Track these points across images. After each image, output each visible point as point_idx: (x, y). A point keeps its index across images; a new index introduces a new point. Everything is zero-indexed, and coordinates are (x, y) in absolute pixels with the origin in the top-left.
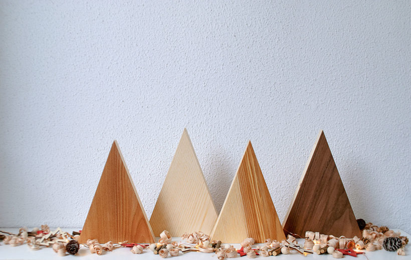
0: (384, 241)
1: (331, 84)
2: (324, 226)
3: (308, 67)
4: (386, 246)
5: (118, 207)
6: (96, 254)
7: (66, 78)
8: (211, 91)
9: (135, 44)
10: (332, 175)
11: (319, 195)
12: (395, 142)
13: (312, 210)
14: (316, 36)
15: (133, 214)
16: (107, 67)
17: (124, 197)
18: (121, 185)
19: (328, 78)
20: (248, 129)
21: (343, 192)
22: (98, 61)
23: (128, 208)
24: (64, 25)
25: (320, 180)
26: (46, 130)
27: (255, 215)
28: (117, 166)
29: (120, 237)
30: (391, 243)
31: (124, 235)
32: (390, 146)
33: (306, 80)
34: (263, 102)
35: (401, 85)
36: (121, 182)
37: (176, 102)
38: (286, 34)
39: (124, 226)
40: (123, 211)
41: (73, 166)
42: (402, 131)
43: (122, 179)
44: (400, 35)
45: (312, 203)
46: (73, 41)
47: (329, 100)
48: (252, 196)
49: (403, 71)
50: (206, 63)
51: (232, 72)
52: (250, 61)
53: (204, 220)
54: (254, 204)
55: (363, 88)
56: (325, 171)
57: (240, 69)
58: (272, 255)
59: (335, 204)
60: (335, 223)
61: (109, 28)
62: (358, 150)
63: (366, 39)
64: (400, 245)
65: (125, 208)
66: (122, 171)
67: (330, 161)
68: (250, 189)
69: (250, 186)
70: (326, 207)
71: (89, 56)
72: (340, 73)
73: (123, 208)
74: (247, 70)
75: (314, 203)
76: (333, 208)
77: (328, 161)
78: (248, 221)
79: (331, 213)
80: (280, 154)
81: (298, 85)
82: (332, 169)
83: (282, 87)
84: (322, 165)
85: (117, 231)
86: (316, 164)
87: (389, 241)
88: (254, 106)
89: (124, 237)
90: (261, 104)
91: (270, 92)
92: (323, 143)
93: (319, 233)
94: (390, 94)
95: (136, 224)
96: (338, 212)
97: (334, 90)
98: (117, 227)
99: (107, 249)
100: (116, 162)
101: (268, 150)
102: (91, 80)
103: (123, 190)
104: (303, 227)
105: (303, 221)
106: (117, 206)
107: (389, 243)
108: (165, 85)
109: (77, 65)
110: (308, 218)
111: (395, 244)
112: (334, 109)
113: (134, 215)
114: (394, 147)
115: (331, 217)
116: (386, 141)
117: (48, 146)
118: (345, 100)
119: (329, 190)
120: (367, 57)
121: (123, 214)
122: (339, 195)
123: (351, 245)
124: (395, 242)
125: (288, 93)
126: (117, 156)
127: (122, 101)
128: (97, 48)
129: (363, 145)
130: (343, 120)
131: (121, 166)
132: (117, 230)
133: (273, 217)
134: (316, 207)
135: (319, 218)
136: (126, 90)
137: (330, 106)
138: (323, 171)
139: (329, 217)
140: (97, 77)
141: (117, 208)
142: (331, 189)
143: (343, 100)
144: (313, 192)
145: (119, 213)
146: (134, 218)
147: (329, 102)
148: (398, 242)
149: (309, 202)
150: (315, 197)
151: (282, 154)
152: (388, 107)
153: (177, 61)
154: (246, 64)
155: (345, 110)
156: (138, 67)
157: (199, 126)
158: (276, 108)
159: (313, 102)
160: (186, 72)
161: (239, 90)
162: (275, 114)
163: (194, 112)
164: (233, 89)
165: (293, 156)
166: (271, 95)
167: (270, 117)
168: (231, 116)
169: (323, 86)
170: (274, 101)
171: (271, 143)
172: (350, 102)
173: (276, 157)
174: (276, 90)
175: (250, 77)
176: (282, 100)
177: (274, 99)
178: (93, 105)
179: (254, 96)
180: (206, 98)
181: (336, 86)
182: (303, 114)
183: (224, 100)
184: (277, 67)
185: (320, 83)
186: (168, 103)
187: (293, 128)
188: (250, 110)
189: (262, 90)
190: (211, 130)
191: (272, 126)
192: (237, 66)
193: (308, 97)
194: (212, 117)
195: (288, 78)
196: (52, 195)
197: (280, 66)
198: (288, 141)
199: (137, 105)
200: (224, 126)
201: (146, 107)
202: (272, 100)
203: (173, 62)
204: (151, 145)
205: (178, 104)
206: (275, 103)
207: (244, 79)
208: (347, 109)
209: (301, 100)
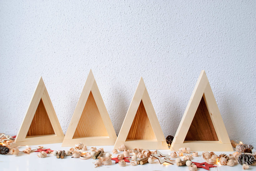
0: (239, 157)
1: (199, 39)
3: (181, 27)
4: (241, 161)
7: (20, 38)
8: (113, 44)
9: (63, 14)
12: (247, 82)
14: (187, 4)
19: (196, 34)
20: (138, 71)
22: (40, 26)
24: (19, 4)
26: (7, 72)
30: (245, 159)
32: (243, 84)
33: (180, 36)
35: (251, 39)
37: (89, 53)
38: (166, 4)
41: (23, 95)
42: (252, 73)
44: (250, 2)
46: (24, 14)
47: (197, 50)
49: (253, 29)
50: (109, 25)
51: (127, 31)
52: (140, 24)
55: (222, 42)
57: (133, 29)
58: (140, 164)
61: (47, 4)
62: (219, 87)
63: (224, 6)
64: (252, 162)
71: (34, 23)
72: (205, 31)
74: (137, 30)
80: (161, 89)
81: (174, 40)
83: (162, 41)
87: (244, 158)
88: (142, 55)
90: (147, 53)
91: (154, 45)
94: (243, 45)
97: (201, 43)
102: (35, 39)
107: (244, 159)
108: (82, 41)
109: (27, 29)
111: (248, 160)
112: (201, 57)
114: (246, 85)
116: (240, 80)
117: (9, 82)
118: (209, 50)
120: (225, 19)
124: (249, 158)
125: (167, 46)
127: (54, 52)
128: (39, 18)
129: (223, 83)
130: (207, 64)
136: (56, 45)
137: (198, 54)
140: (38, 37)
143: (207, 50)
148: (251, 159)
151: (162, 89)
152: (241, 55)
153: (90, 25)
154: (137, 26)
155: (209, 57)
156: (64, 30)
157: (104, 69)
158: (158, 56)
159: (185, 52)
160: (96, 32)
161: (132, 44)
162: (157, 61)
163: (101, 59)
164: (128, 43)
165: (171, 90)
166: (155, 47)
167: (154, 63)
168: (126, 62)
169: (192, 40)
170: (157, 51)
171: (154, 81)
172: (213, 52)
173: (158, 91)
174: (158, 44)
175: (140, 35)
176: (162, 51)
177: (156, 50)
178: (36, 55)
179: (143, 48)
180: (109, 50)
181: (202, 40)
182: (178, 61)
183: (121, 51)
184: (159, 27)
185: (190, 38)
186: (84, 54)
187: (170, 70)
188: (140, 58)
189: (148, 43)
190: (112, 72)
191: (156, 69)
192: (131, 27)
193: (181, 48)
194: (113, 63)
195: (167, 35)
196: (10, 114)
197: (161, 26)
198: (166, 80)
199: (64, 55)
200: (121, 69)
201: (70, 56)
202: (155, 50)
203: (88, 25)
204: (72, 82)
205: (91, 54)
206: (158, 52)
207: (135, 36)
208: (211, 57)
209: (176, 50)
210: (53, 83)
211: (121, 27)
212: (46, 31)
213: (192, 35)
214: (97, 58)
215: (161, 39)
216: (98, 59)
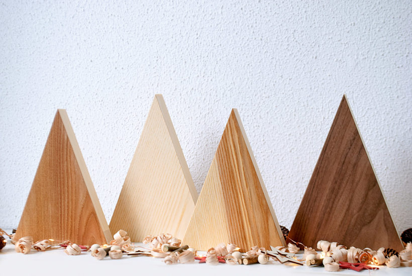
1: (377, 30)
2: (346, 234)
5: (63, 197)
6: (21, 254)
7: (21, 32)
8: (206, 44)
10: (358, 159)
11: (339, 189)
13: (328, 209)
15: (80, 206)
16: (72, 16)
17: (70, 185)
18: (65, 167)
19: (373, 21)
20: (257, 97)
21: (374, 185)
22: (61, 8)
23: (74, 198)
25: (340, 167)
27: (240, 213)
28: (62, 143)
29: (64, 237)
31: (69, 234)
33: (339, 24)
34: (277, 58)
36: (65, 164)
37: (159, 61)
39: (70, 223)
40: (68, 203)
43: (67, 160)
45: (330, 200)
47: (374, 53)
48: (235, 186)
50: (199, 5)
51: (234, 17)
53: (180, 221)
54: (238, 197)
56: (347, 154)
57: (246, 13)
58: (243, 264)
59: (363, 203)
60: (363, 230)
65: (70, 197)
66: (67, 149)
67: (354, 139)
68: (233, 176)
69: (233, 173)
70: (349, 206)
72: (391, 13)
73: (68, 198)
74: (254, 14)
75: (332, 200)
76: (360, 209)
77: (352, 138)
78: (230, 221)
79: (355, 216)
80: (302, 132)
81: (327, 32)
82: (358, 150)
83: (304, 37)
84: (343, 146)
85: (61, 229)
86: (333, 143)
88: (265, 65)
89: (69, 236)
91: (287, 43)
92: (344, 113)
93: (336, 243)
95: (85, 220)
96: (367, 214)
97: (382, 39)
98: (61, 223)
99: (38, 249)
100: (60, 137)
101: (285, 127)
102: (51, 34)
103: (68, 175)
104: (316, 235)
105: (315, 225)
106: (61, 195)
108: (145, 38)
109: (34, 15)
110: (324, 223)
112: (382, 67)
113: (83, 208)
115: (356, 222)
118: (399, 52)
119: (353, 181)
121: (68, 206)
122: (368, 189)
123: (367, 258)
125: (313, 44)
126: (60, 130)
127: (90, 60)
130: (396, 82)
131: (66, 142)
132: (61, 227)
133: (265, 217)
134: (334, 206)
135: (338, 223)
136: (95, 45)
137: (376, 61)
138: (345, 153)
139: (353, 221)
140: (59, 30)
141: (61, 198)
142: (357, 180)
143: (395, 53)
144: (329, 185)
145: (63, 204)
146: (82, 211)
147: (373, 57)
149: (324, 198)
150: (332, 190)
153: (160, 5)
154: (253, 5)
155: (398, 67)
156: (110, 15)
157: (189, 93)
158: (296, 67)
159: (350, 57)
160: (172, 20)
161: (244, 42)
162: (295, 75)
163: (183, 74)
164: (235, 41)
165: (321, 136)
166: (289, 48)
167: (288, 79)
168: (233, 79)
169: (365, 32)
170: (293, 56)
171: (289, 116)
172: (407, 56)
173: (295, 137)
174: (296, 41)
175: (259, 23)
176: (304, 55)
177: (293, 53)
178: (54, 67)
179: (265, 50)
180: (199, 55)
181: (384, 32)
182: (335, 76)
183: (223, 57)
184: (298, 8)
185: (361, 28)
186: (149, 63)
187: (321, 95)
188: (259, 71)
189: (276, 41)
190: (205, 99)
191: (291, 92)
192: (242, 9)
193: (342, 49)
194: (207, 81)
195: (313, 23)
196: (4, 185)
197: (302, 6)
198: (313, 115)
199: (109, 66)
200: (223, 94)
201: (121, 68)
202: (290, 55)
203: (156, 6)
204: (127, 120)
205: (163, 64)
206: (295, 59)
207: (250, 27)
208: (402, 66)
209: (333, 54)
210: (89, 123)
211: (222, 8)
212: (73, 17)
213: (364, 22)
214: (174, 72)
215: (302, 32)
216: (177, 72)
